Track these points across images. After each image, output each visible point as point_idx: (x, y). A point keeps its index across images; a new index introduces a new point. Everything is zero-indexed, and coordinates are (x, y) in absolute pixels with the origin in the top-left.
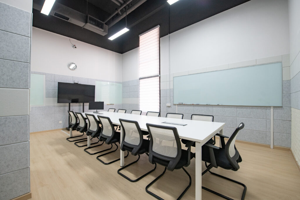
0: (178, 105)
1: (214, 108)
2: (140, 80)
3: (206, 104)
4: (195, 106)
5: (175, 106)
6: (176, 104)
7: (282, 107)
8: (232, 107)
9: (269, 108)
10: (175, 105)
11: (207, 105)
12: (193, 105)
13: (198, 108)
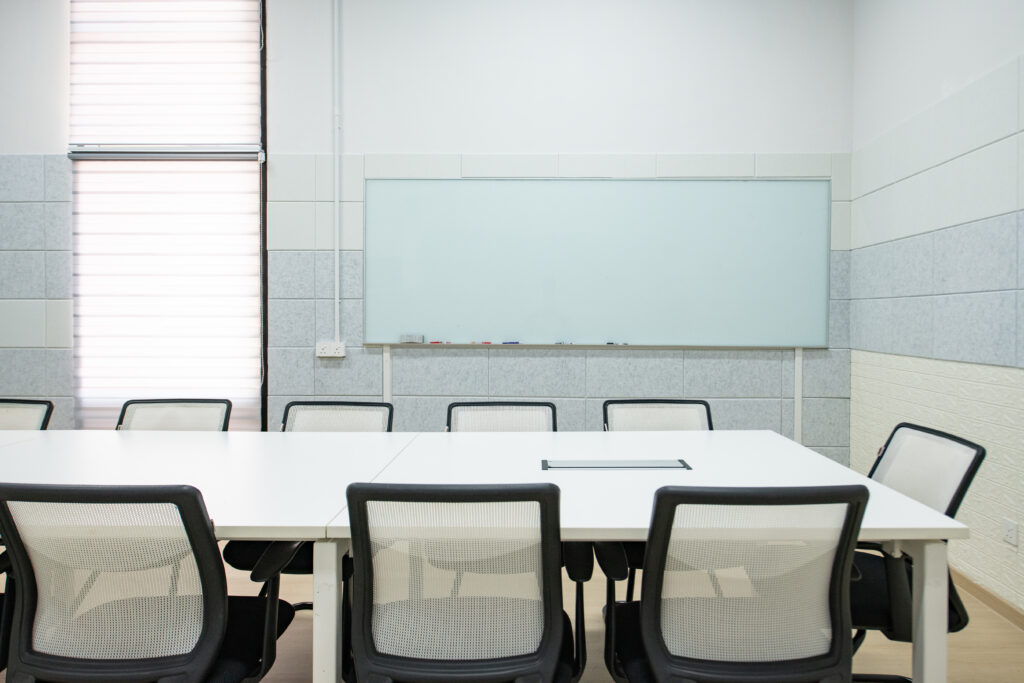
0: (393, 346)
1: (593, 363)
2: (83, 166)
3: (552, 341)
4: (497, 355)
5: (377, 357)
6: (381, 346)
7: (826, 349)
8: (664, 356)
9: (790, 353)
10: (375, 348)
11: (560, 348)
12: (487, 346)
13: (510, 361)
